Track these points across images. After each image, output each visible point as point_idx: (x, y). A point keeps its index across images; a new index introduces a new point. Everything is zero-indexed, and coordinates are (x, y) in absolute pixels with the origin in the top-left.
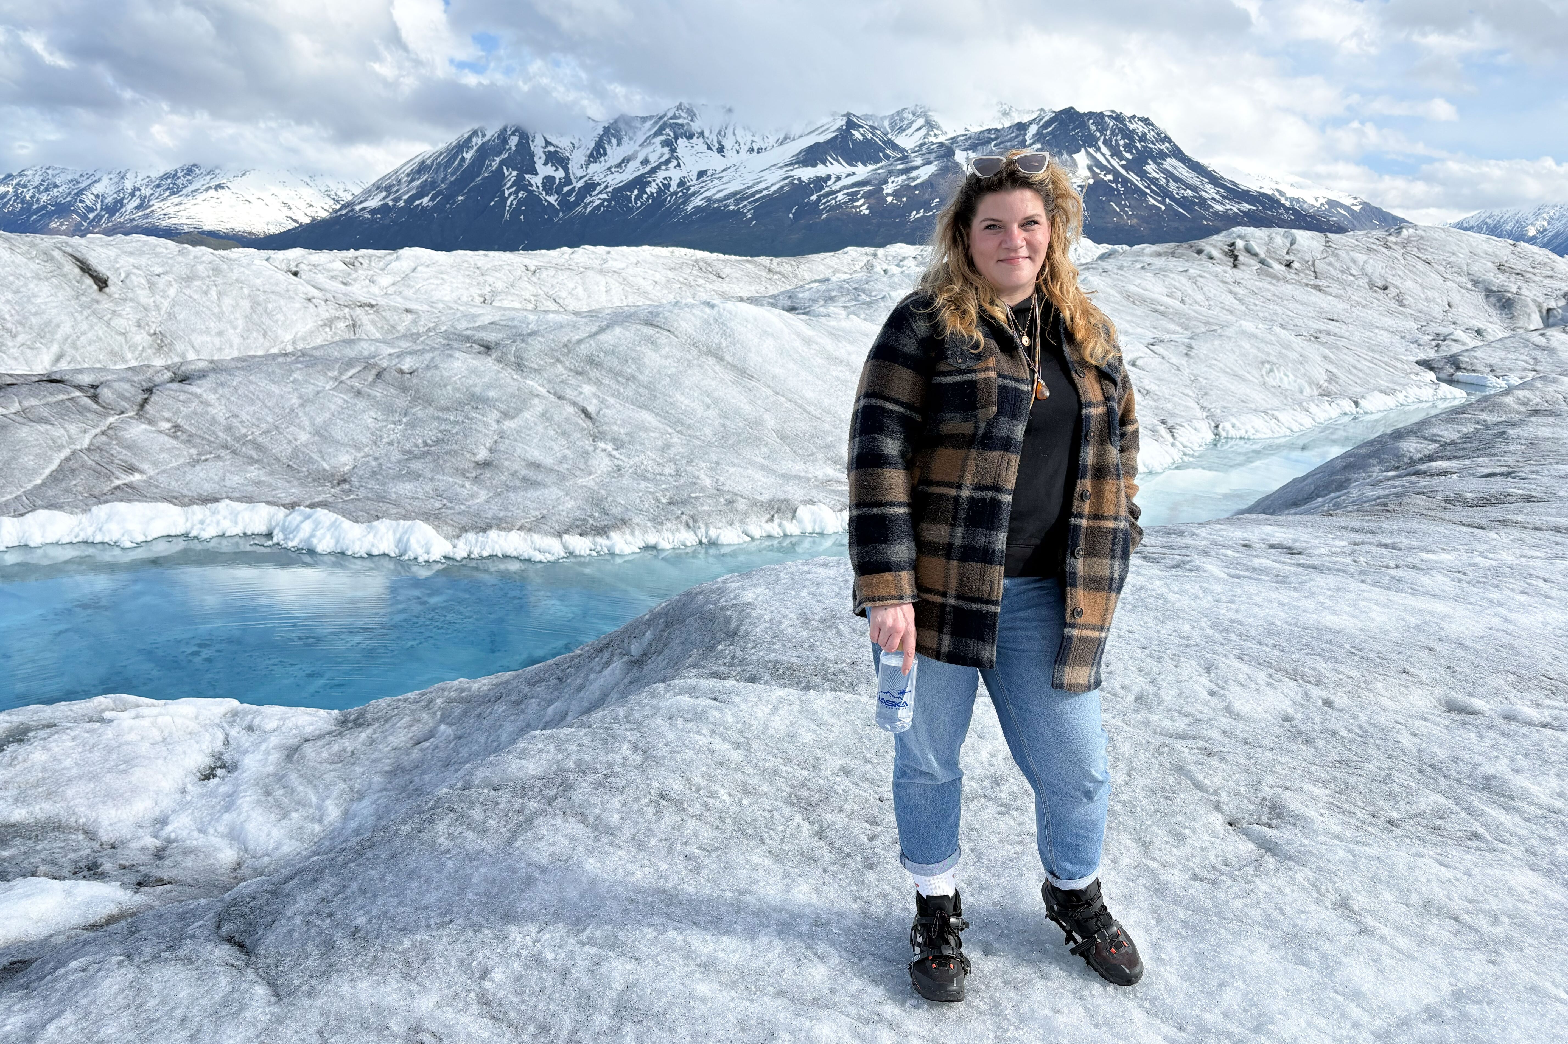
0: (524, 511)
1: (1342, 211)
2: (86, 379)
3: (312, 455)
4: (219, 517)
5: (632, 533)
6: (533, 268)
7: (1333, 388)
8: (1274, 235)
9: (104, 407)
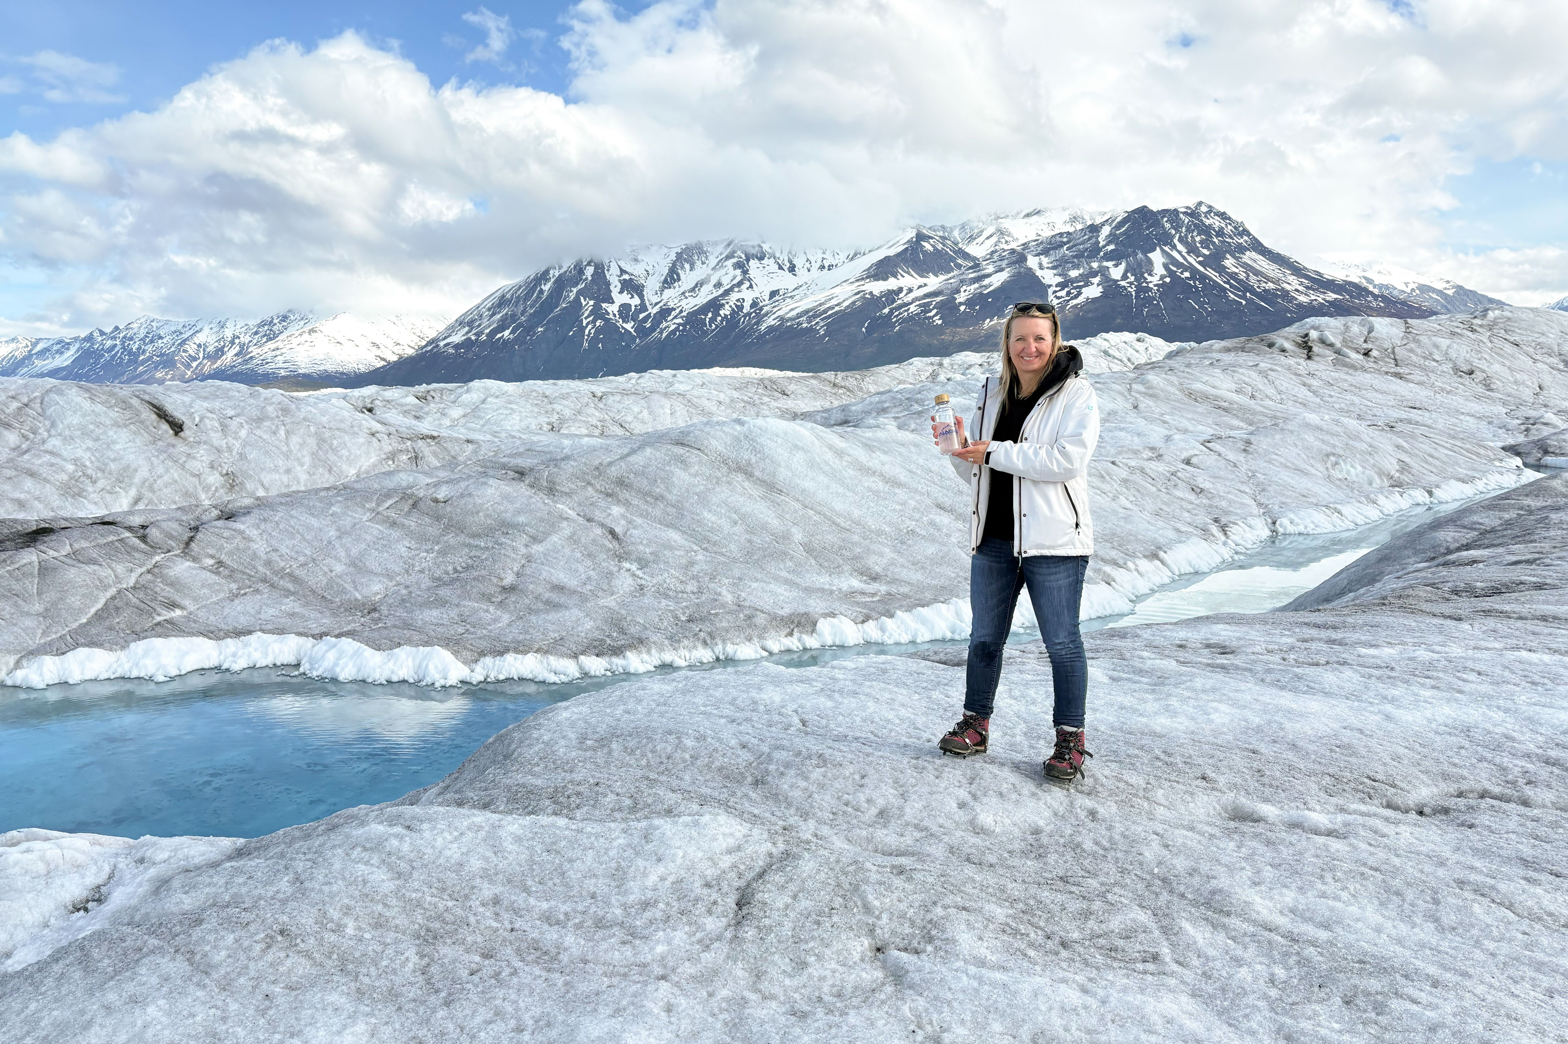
0: (543, 634)
1: (1435, 296)
2: (136, 521)
3: (346, 585)
4: (251, 649)
5: (649, 652)
6: (600, 394)
7: (1405, 478)
8: (1350, 324)
9: (152, 547)
